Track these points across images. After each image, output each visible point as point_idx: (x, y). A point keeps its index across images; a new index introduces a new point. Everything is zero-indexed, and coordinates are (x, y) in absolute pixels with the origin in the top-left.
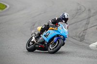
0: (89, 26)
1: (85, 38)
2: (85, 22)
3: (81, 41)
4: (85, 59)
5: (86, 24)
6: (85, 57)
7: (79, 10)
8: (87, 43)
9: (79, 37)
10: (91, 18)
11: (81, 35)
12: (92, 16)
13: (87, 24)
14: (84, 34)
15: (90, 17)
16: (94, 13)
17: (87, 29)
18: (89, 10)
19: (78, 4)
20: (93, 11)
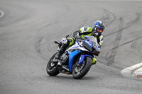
0: (121, 42)
1: (115, 61)
2: (114, 37)
3: (109, 64)
4: (114, 91)
5: (117, 39)
6: (115, 87)
7: (107, 18)
8: (117, 68)
9: (106, 59)
10: (124, 30)
11: (109, 56)
12: (125, 28)
13: (119, 39)
14: (113, 54)
15: (122, 30)
16: (128, 24)
17: (117, 47)
18: (121, 19)
19: (105, 10)
20: (126, 21)
